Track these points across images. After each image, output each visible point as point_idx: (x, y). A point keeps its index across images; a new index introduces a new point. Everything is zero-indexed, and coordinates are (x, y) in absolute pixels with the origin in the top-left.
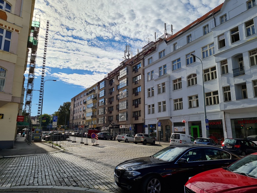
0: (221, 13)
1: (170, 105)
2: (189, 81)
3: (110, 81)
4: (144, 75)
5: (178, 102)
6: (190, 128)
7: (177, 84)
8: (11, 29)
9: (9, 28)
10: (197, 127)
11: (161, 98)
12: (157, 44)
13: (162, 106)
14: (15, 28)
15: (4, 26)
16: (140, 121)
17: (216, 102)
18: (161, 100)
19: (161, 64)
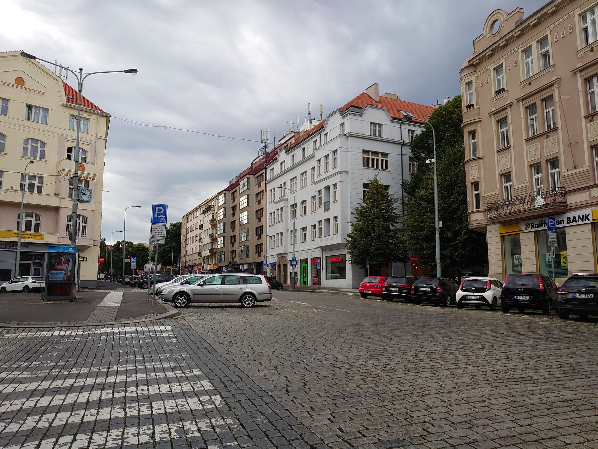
0: (324, 130)
1: (287, 238)
2: (302, 209)
3: (232, 193)
4: (267, 192)
6: (301, 267)
7: (294, 211)
8: (89, 178)
9: (87, 178)
10: (306, 265)
11: (280, 228)
12: (278, 150)
13: (280, 239)
14: (92, 177)
15: (83, 177)
16: (261, 259)
18: (279, 231)
19: (282, 181)
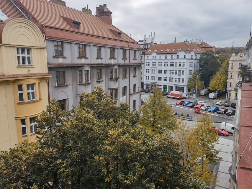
0: (177, 54)
1: (157, 78)
2: (164, 72)
5: (160, 78)
6: (163, 87)
7: (160, 71)
10: (166, 87)
11: (153, 75)
13: (153, 78)
17: (172, 81)
18: (153, 76)
19: (154, 61)
